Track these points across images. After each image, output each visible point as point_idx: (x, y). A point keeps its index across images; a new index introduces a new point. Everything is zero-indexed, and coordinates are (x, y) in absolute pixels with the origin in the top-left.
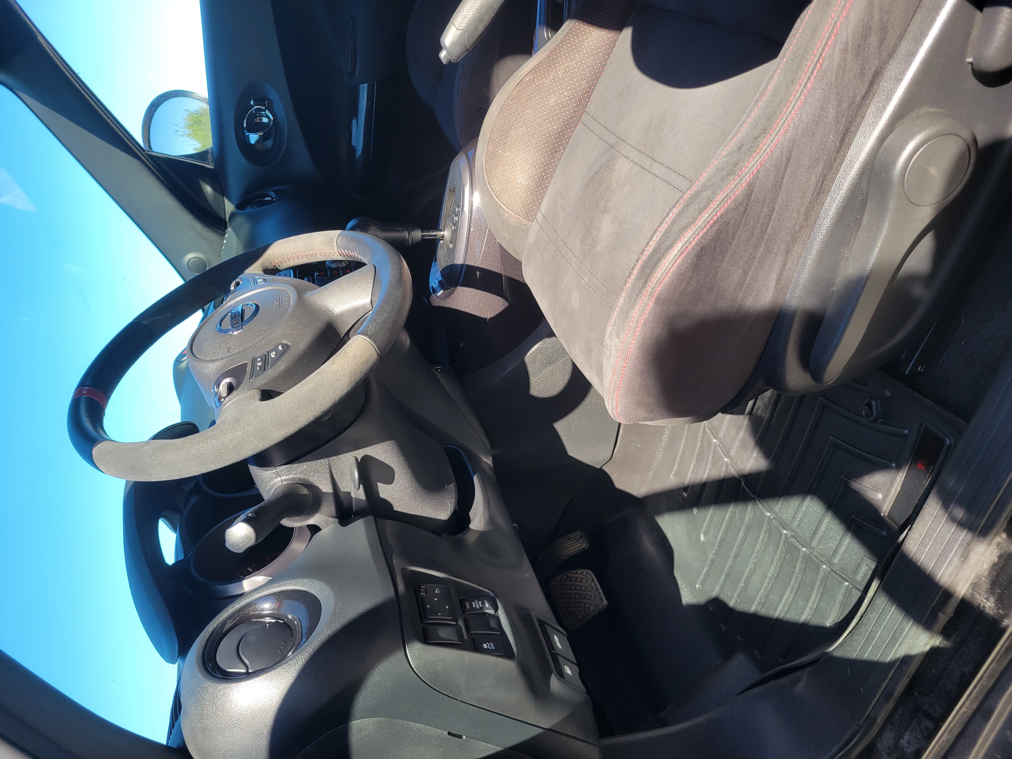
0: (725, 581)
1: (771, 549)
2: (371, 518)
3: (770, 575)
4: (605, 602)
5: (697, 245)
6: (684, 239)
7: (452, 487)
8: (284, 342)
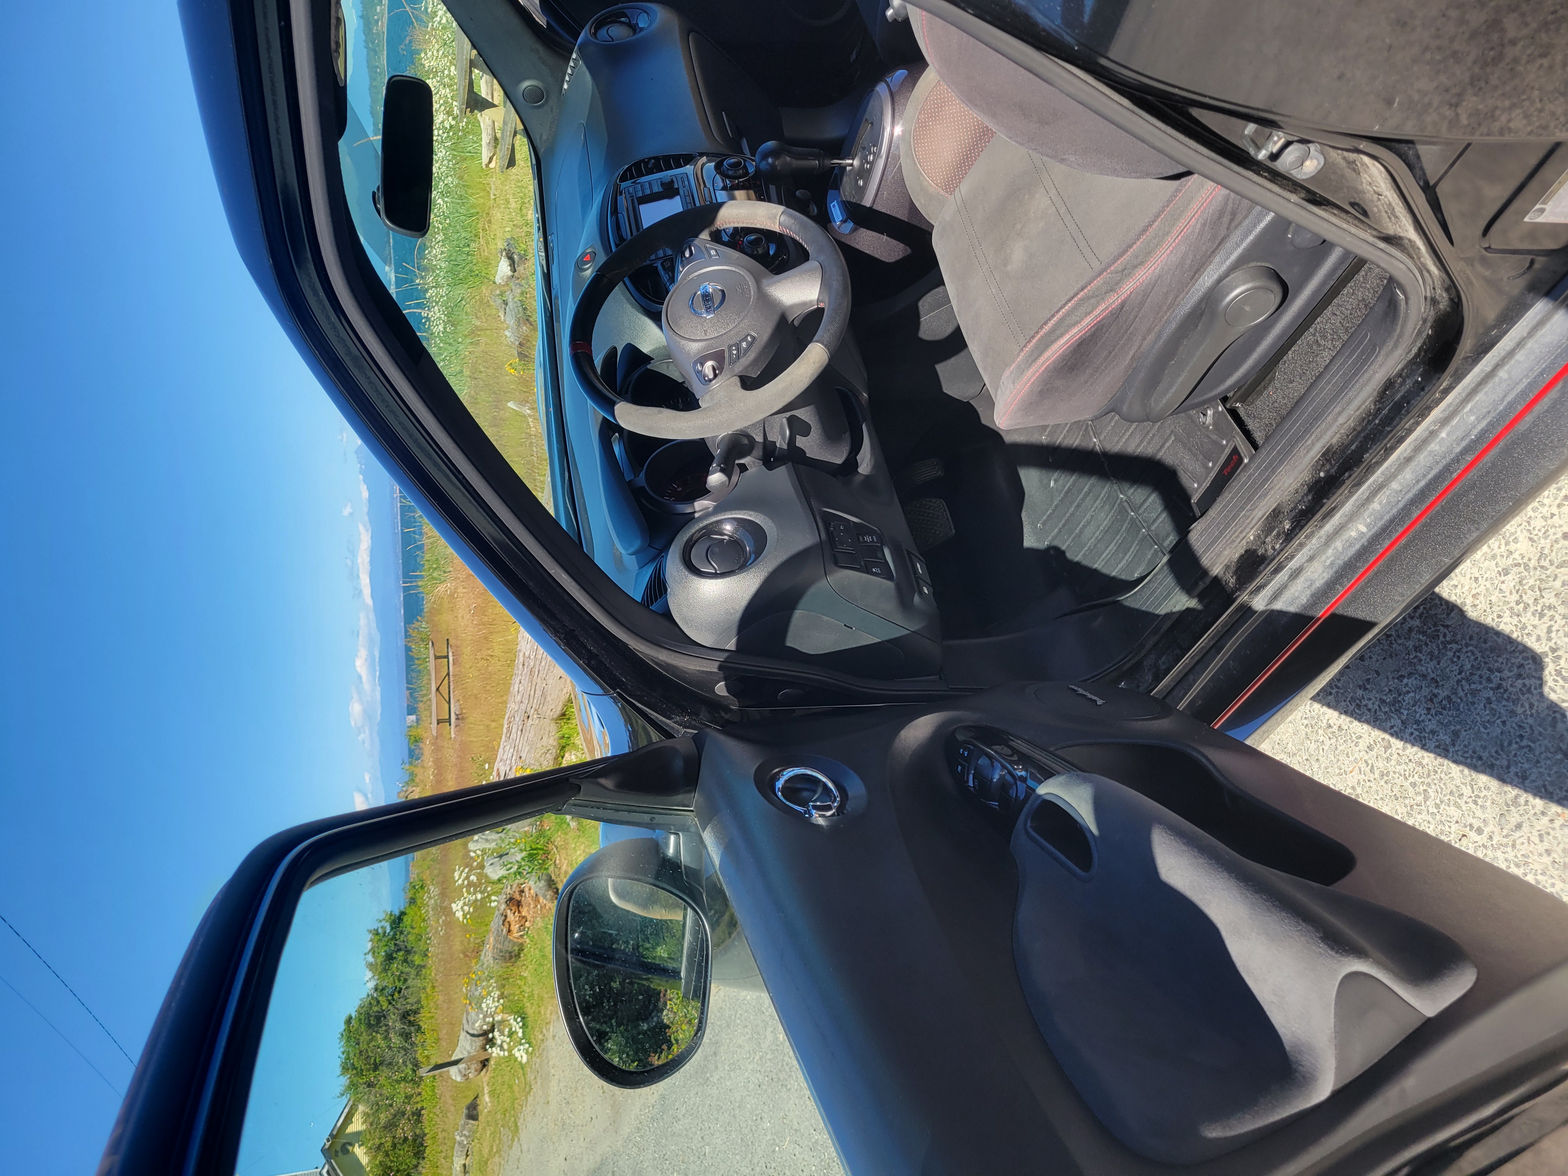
0: (1064, 525)
1: (1107, 507)
2: (790, 464)
3: (1102, 528)
4: (954, 531)
5: (1079, 339)
6: (1071, 333)
7: (847, 436)
8: (753, 334)
